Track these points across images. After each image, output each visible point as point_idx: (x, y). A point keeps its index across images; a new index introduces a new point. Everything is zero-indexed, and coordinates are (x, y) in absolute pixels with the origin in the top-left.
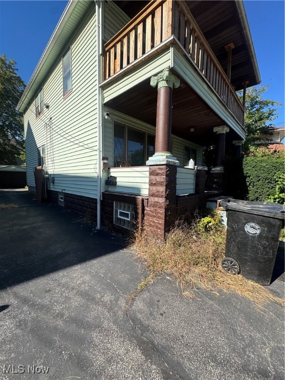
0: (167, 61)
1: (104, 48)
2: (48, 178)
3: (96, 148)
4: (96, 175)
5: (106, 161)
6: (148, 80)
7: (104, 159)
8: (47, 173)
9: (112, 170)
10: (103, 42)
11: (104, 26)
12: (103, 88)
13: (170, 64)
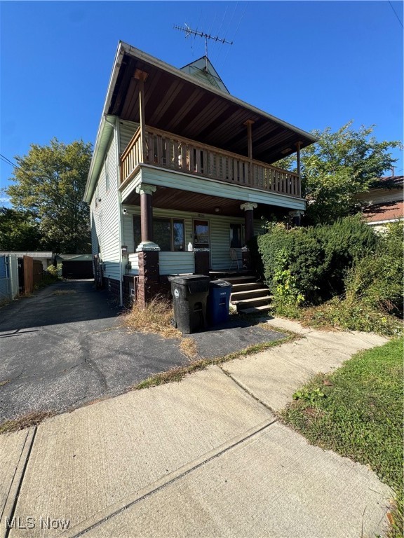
0: (139, 179)
1: (120, 160)
2: (101, 265)
3: (118, 236)
4: (118, 261)
5: (125, 249)
6: (135, 189)
7: (122, 247)
8: (102, 261)
9: (130, 256)
10: (120, 155)
11: (121, 143)
12: (121, 190)
13: (140, 181)
